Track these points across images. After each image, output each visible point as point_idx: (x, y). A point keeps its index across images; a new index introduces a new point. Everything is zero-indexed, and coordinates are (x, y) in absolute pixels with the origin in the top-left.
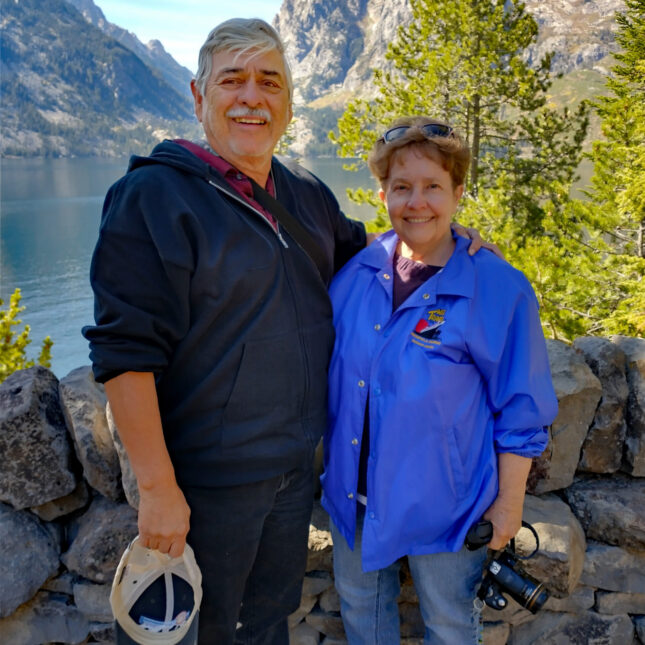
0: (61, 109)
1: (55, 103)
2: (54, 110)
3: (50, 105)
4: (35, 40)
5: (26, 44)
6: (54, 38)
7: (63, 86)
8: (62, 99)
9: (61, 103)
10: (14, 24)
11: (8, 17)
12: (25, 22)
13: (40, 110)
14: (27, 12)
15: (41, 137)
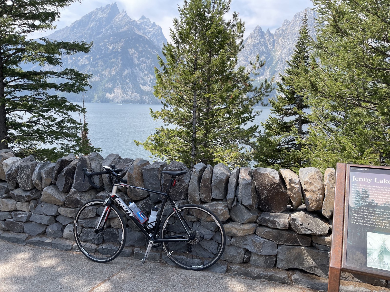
2: (146, 86)
7: (151, 76)
10: (135, 53)
11: (133, 51)
12: (139, 52)
13: (141, 86)
14: (141, 49)
15: (140, 96)
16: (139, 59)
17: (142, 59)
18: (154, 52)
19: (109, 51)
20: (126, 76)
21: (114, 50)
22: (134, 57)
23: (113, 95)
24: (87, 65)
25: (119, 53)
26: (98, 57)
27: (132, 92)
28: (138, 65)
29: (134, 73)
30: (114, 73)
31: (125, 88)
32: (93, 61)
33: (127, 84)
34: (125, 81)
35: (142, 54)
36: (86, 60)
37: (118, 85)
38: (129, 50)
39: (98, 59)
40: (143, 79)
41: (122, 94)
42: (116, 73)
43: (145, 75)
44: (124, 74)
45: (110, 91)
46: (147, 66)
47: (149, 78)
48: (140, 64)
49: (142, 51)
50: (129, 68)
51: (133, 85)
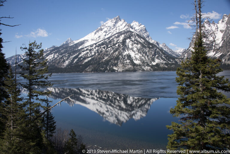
0: (139, 60)
1: (137, 59)
2: (137, 61)
5: (132, 46)
6: (138, 45)
8: (140, 58)
10: (130, 42)
11: (129, 40)
12: (132, 41)
13: (134, 61)
14: (133, 39)
15: (133, 67)
16: (132, 45)
17: (135, 45)
18: (141, 40)
19: (115, 42)
20: (125, 55)
21: (118, 42)
22: (129, 44)
23: (117, 67)
25: (121, 43)
26: (109, 46)
27: (129, 65)
29: (130, 54)
32: (107, 49)
33: (126, 60)
34: (125, 58)
35: (134, 42)
36: (103, 49)
37: (120, 61)
38: (127, 40)
39: (109, 47)
40: (135, 57)
43: (136, 54)
45: (116, 65)
46: (137, 49)
47: (139, 56)
48: (133, 48)
49: (134, 40)
50: (126, 51)
51: (129, 61)
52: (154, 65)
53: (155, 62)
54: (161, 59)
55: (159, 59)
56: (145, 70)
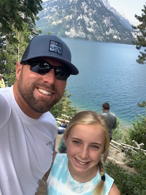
0: (92, 28)
1: (91, 26)
2: (90, 28)
3: (90, 27)
4: (90, 10)
5: (88, 11)
6: (94, 10)
7: (94, 22)
8: (93, 26)
9: (92, 26)
10: (86, 5)
11: (85, 3)
12: (89, 5)
13: (87, 28)
15: (86, 35)
16: (88, 9)
18: (98, 5)
19: (70, 3)
21: (73, 3)
22: (85, 8)
23: (69, 32)
24: (55, 12)
25: (76, 5)
26: (62, 7)
27: (81, 32)
28: (87, 14)
29: (84, 19)
30: (71, 18)
31: (77, 29)
33: (79, 26)
34: (78, 24)
36: (55, 9)
37: (73, 26)
38: (83, 3)
40: (89, 23)
41: (75, 33)
42: (73, 18)
43: (91, 20)
44: (77, 19)
45: (68, 30)
46: (92, 14)
49: (91, 4)
50: (81, 15)
51: (82, 27)
52: (107, 35)
53: (109, 32)
54: (116, 30)
55: (114, 30)
56: (98, 39)
